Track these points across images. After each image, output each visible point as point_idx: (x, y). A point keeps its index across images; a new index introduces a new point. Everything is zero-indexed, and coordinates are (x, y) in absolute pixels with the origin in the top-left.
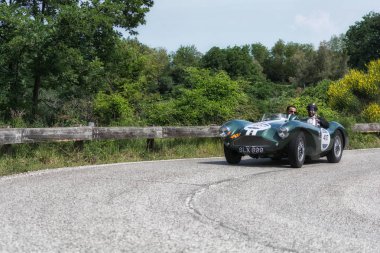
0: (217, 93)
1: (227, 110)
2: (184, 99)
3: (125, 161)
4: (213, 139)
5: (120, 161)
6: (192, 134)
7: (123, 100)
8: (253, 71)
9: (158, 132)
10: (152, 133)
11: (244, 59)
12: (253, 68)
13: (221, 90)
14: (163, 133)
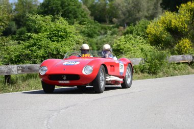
0: (58, 36)
1: (67, 49)
2: (32, 41)
8: (83, 14)
9: (13, 70)
10: (9, 71)
11: (75, 5)
12: (82, 12)
13: (61, 33)
14: (18, 70)
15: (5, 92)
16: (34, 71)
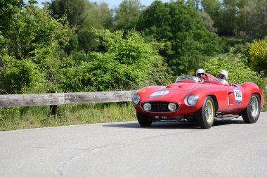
1: (139, 73)
2: (96, 63)
3: (24, 128)
4: (118, 103)
5: (20, 128)
6: (96, 99)
7: (34, 65)
8: (199, 25)
9: (60, 99)
10: (54, 100)
11: (188, 13)
12: (198, 23)
13: (133, 53)
14: (66, 99)
15: (46, 126)
16: (87, 101)
